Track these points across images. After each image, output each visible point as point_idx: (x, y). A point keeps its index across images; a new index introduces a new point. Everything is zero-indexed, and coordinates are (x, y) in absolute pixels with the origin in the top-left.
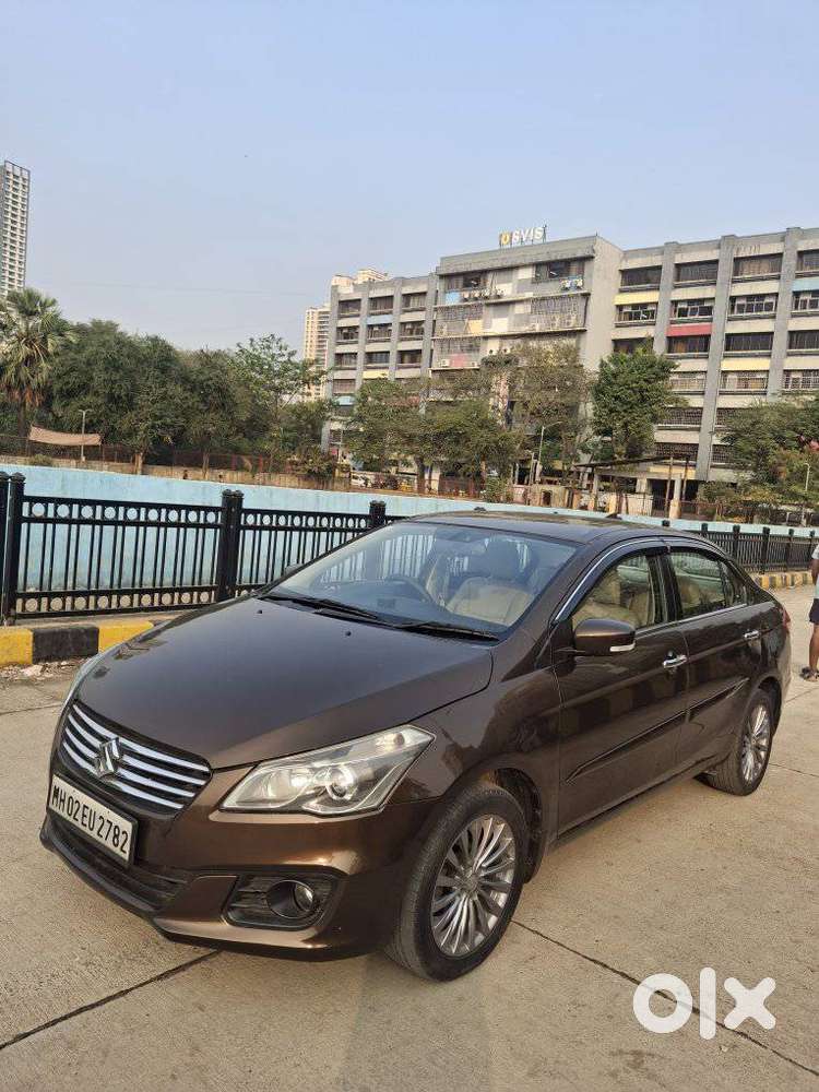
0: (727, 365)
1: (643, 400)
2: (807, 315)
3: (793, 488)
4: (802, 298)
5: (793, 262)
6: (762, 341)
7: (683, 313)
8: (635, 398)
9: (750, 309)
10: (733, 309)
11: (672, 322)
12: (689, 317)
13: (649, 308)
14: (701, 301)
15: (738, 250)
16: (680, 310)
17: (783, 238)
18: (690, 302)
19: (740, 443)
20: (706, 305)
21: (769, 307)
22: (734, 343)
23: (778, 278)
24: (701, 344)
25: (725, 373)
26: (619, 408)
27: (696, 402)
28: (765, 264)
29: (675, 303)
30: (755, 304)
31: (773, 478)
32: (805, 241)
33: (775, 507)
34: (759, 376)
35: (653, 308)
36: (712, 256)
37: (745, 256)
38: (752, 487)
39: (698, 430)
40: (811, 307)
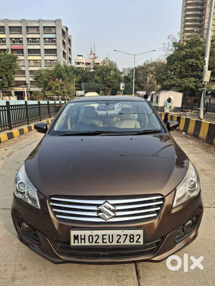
0: (30, 58)
1: (10, 68)
2: (48, 45)
3: (56, 91)
4: (46, 40)
5: (42, 29)
6: (38, 51)
8: (8, 67)
9: (33, 42)
10: (28, 41)
11: (11, 45)
12: (16, 43)
13: (3, 40)
14: (19, 39)
15: (27, 24)
16: (14, 41)
17: (38, 22)
18: (16, 39)
19: (39, 80)
20: (20, 40)
21: (38, 42)
22: (30, 51)
23: (39, 33)
24: (21, 51)
25: (29, 60)
26: (4, 70)
27: (23, 69)
28: (35, 29)
29: (11, 39)
30: (34, 41)
31: (50, 89)
32: (44, 24)
33: (52, 97)
34: (39, 61)
35: (5, 40)
36: (20, 25)
37: (29, 26)
38: (46, 92)
39: (25, 77)
40: (49, 43)
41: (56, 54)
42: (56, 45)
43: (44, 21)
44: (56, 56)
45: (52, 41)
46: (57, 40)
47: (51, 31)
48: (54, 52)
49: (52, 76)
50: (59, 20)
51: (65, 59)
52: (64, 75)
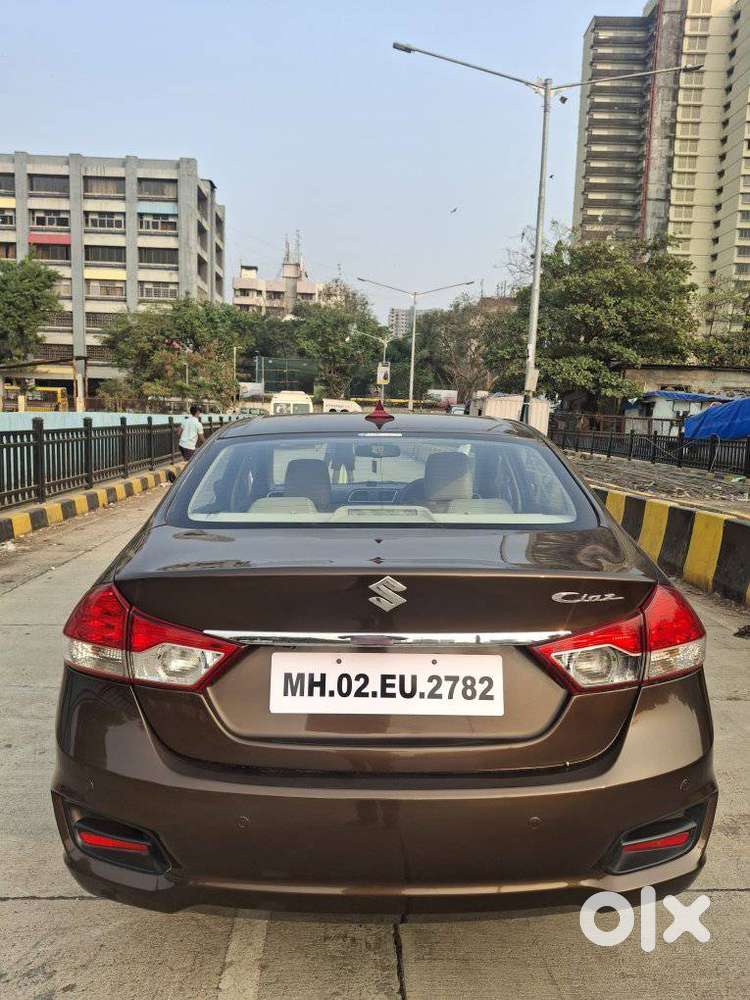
0: (90, 273)
2: (151, 235)
4: (145, 219)
5: (135, 187)
6: (116, 254)
7: (41, 221)
8: (28, 305)
9: (102, 224)
10: (87, 222)
11: (32, 230)
12: (47, 226)
13: (7, 214)
14: (57, 212)
15: (86, 169)
16: (40, 219)
17: (124, 163)
18: (47, 212)
19: (121, 346)
20: (62, 216)
21: (118, 223)
22: (93, 253)
23: (124, 199)
24: (64, 252)
25: (88, 281)
26: (13, 314)
27: (68, 306)
28: (111, 186)
29: (32, 211)
30: (106, 220)
31: (158, 375)
32: (142, 170)
33: (162, 399)
34: (118, 285)
35: (11, 214)
36: (63, 171)
37: (93, 175)
38: (146, 384)
39: (71, 332)
40: (154, 228)
41: (177, 263)
42: (176, 236)
43: (141, 163)
44: (177, 269)
45: (167, 223)
46: (182, 223)
47: (164, 194)
48: (169, 256)
49: (162, 334)
50: (190, 163)
51: (204, 279)
52: (203, 332)
